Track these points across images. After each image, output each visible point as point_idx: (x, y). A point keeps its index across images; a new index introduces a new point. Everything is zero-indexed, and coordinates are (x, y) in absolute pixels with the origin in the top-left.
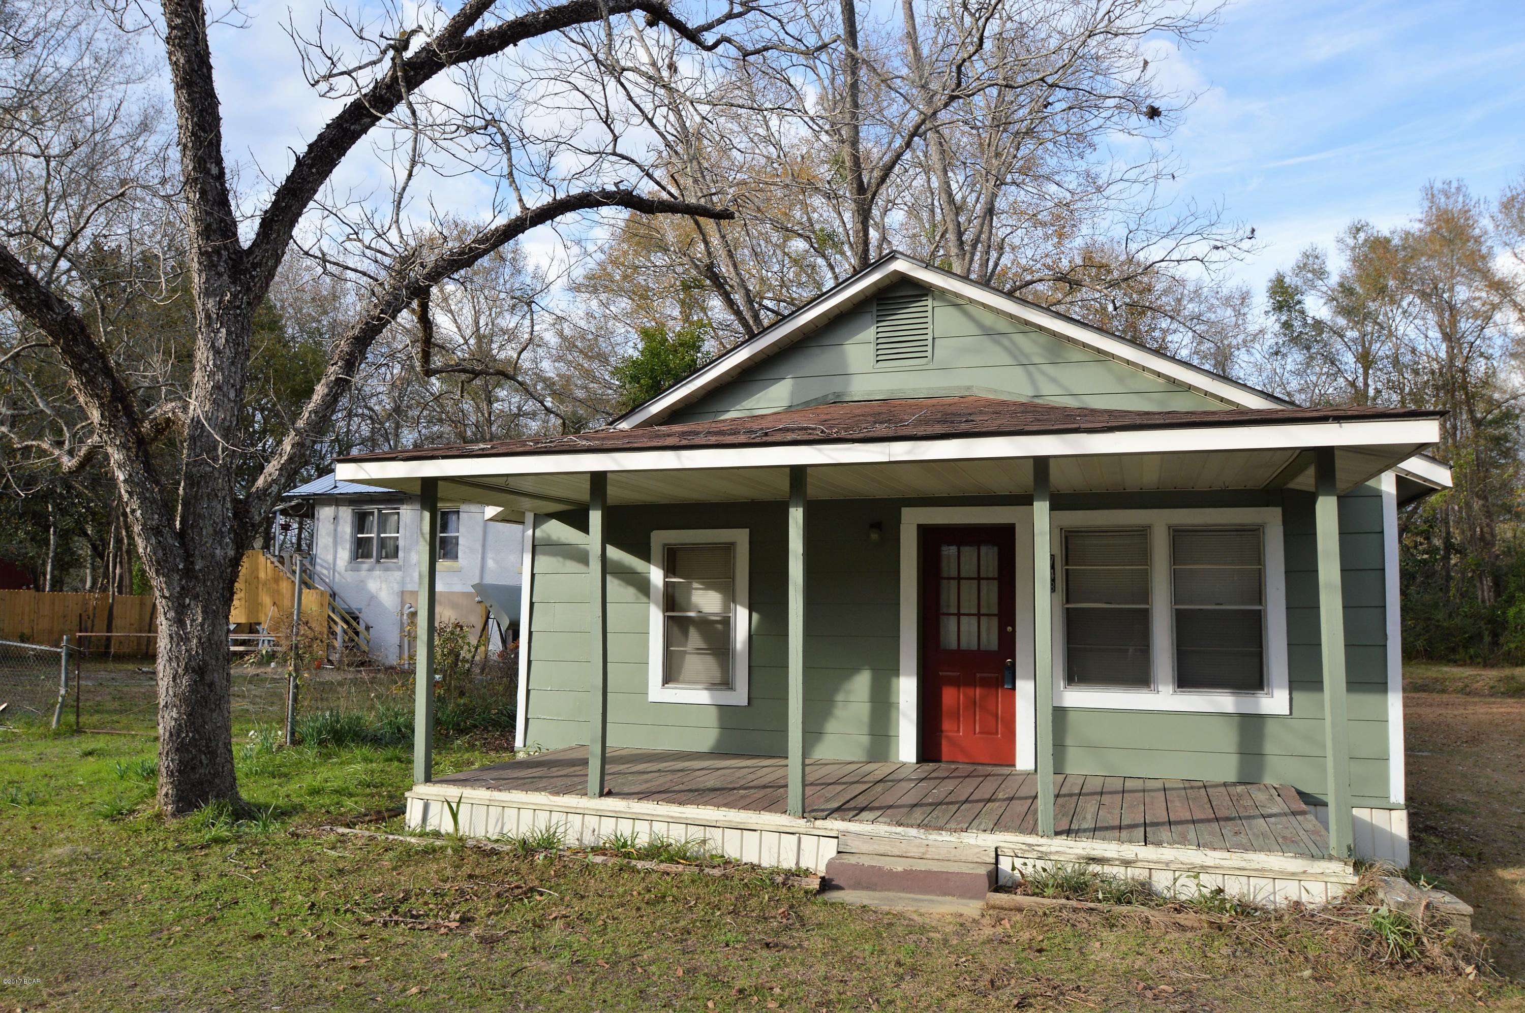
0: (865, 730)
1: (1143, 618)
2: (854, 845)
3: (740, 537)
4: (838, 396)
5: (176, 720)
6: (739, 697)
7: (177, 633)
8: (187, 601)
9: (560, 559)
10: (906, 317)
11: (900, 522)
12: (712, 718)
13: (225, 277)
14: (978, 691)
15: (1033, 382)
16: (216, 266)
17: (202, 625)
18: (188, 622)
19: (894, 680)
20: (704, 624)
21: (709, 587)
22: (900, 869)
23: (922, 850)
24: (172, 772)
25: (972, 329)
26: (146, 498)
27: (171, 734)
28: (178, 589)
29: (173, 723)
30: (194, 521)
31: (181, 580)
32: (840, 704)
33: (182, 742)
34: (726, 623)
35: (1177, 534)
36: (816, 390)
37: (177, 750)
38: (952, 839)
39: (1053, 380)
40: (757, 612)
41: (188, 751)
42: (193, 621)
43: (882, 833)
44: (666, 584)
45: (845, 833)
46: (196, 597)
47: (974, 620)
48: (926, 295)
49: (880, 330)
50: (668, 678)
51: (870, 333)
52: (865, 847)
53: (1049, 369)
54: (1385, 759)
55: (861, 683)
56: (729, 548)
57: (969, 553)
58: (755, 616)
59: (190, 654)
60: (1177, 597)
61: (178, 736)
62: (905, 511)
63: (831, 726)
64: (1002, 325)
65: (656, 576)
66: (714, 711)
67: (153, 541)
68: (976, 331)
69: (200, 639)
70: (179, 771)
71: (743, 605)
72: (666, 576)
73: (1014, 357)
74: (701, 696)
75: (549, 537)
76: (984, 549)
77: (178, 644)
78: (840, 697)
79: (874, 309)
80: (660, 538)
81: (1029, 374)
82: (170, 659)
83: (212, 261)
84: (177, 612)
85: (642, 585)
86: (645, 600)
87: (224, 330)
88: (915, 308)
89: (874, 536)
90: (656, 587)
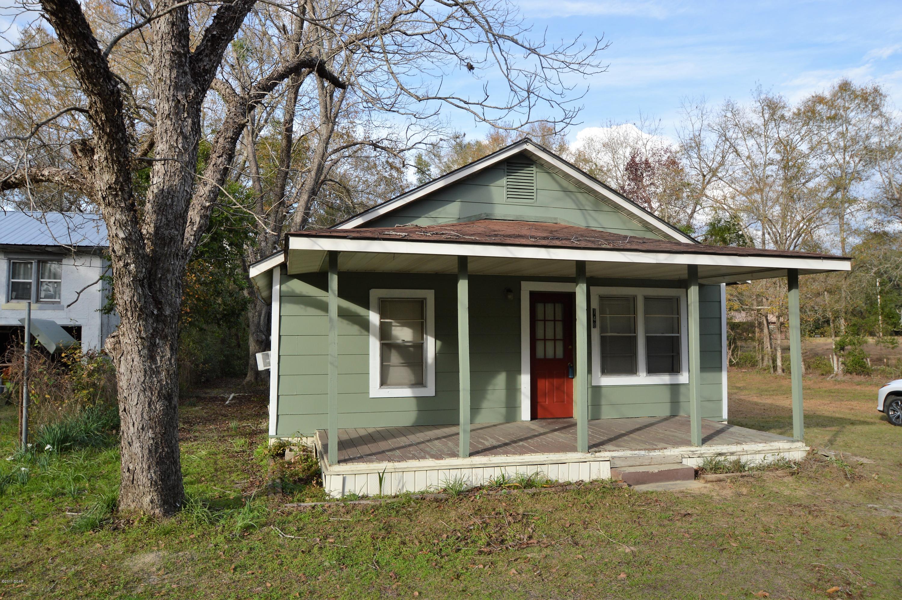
0: (504, 405)
1: (633, 340)
2: (618, 463)
3: (429, 295)
4: (487, 215)
5: (153, 439)
6: (430, 391)
7: (150, 368)
8: (157, 341)
9: (302, 306)
10: (523, 174)
11: (520, 290)
12: (413, 406)
13: (189, 77)
14: (555, 380)
15: (585, 218)
16: (183, 66)
17: (170, 360)
18: (158, 358)
19: (519, 376)
20: (401, 348)
21: (403, 325)
22: (656, 471)
23: (649, 461)
24: (156, 482)
25: (557, 187)
26: (139, 254)
27: (150, 451)
28: (151, 331)
29: (151, 442)
30: (162, 275)
31: (153, 323)
32: (489, 392)
33: (159, 456)
34: (420, 347)
35: (647, 299)
36: (476, 210)
37: (157, 463)
38: (660, 453)
39: (595, 220)
40: (440, 340)
41: (163, 463)
42: (162, 357)
43: (629, 455)
44: (382, 323)
45: (613, 458)
46: (164, 338)
47: (553, 342)
48: (532, 165)
49: (509, 180)
50: (383, 383)
51: (504, 181)
52: (623, 464)
53: (592, 213)
54: (721, 400)
55: (501, 379)
56: (422, 302)
57: (550, 307)
58: (439, 343)
59: (161, 384)
60: (647, 331)
61: (156, 452)
62: (522, 283)
63: (485, 404)
64: (572, 188)
65: (374, 318)
66: (414, 401)
67: (140, 291)
68: (558, 188)
69: (168, 371)
70: (161, 480)
71: (431, 336)
72: (381, 318)
73: (577, 205)
74: (407, 392)
75: (293, 291)
76: (557, 305)
77: (151, 376)
78: (490, 387)
79: (506, 168)
80: (375, 294)
81: (584, 215)
82: (145, 390)
83: (181, 61)
84: (149, 350)
85: (365, 325)
86: (366, 333)
87: (190, 121)
88: (526, 171)
89: (510, 297)
90: (375, 325)
